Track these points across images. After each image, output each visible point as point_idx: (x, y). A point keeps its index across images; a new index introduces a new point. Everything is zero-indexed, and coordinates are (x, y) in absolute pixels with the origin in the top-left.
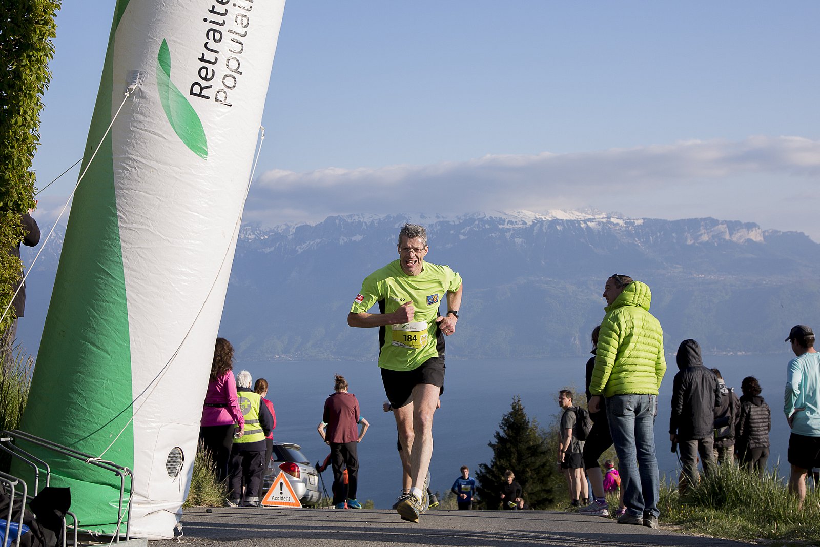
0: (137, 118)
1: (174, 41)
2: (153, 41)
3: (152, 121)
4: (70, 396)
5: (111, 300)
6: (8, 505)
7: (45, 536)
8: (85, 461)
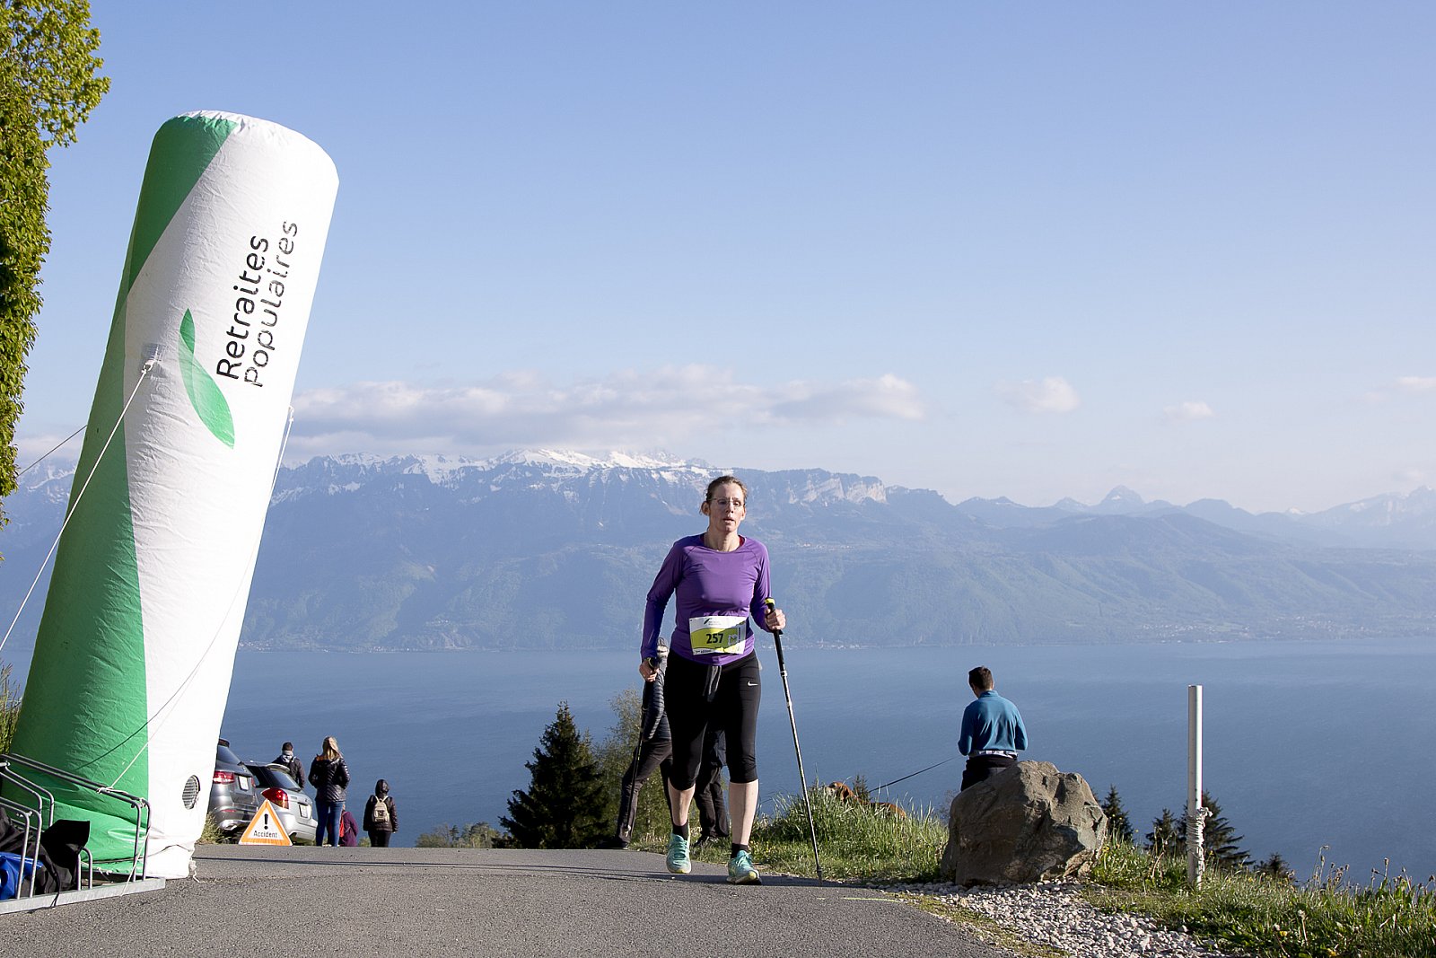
0: (155, 399)
1: (199, 312)
2: (174, 310)
3: (172, 403)
4: (76, 718)
6: (23, 836)
7: (59, 872)
8: (95, 790)
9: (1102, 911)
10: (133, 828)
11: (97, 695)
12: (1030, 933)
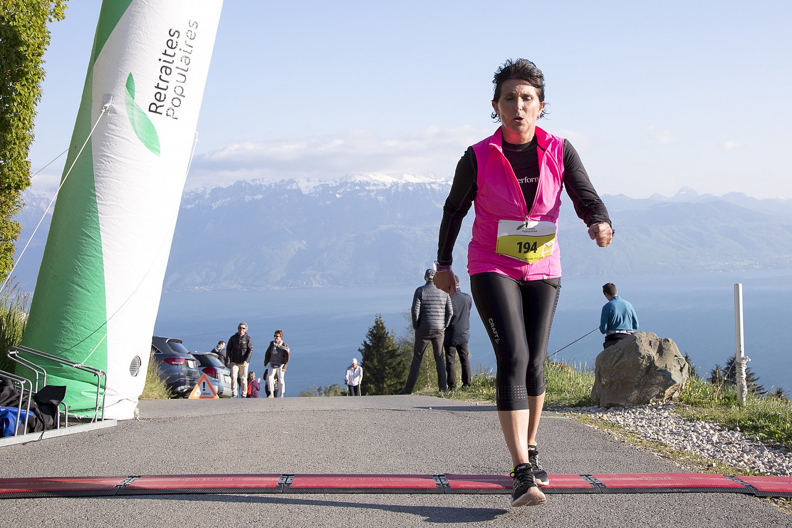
0: (110, 127)
1: (137, 74)
2: (122, 73)
3: (121, 129)
4: (61, 322)
6: (19, 397)
7: (44, 418)
8: (71, 366)
9: (688, 420)
10: (95, 388)
11: (75, 308)
12: (645, 435)
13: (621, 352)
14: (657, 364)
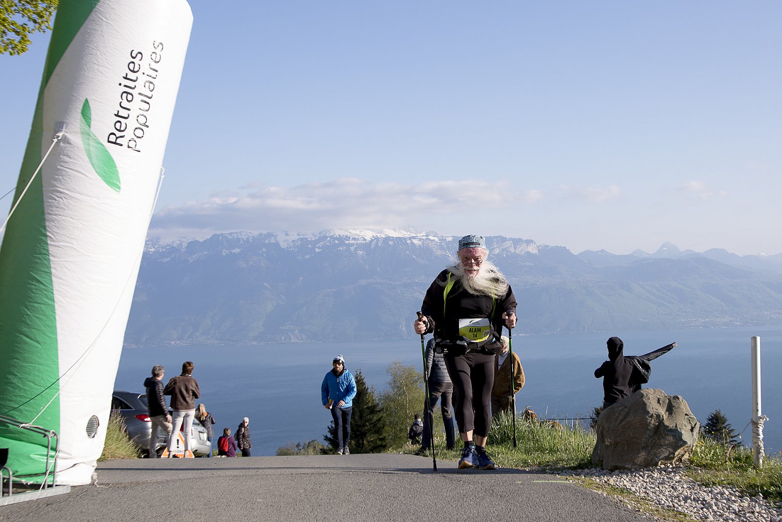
0: (63, 159)
1: (95, 100)
2: (76, 98)
3: (76, 162)
4: (8, 378)
5: (43, 302)
8: (17, 426)
11: (24, 362)
13: (626, 410)
14: (666, 423)
